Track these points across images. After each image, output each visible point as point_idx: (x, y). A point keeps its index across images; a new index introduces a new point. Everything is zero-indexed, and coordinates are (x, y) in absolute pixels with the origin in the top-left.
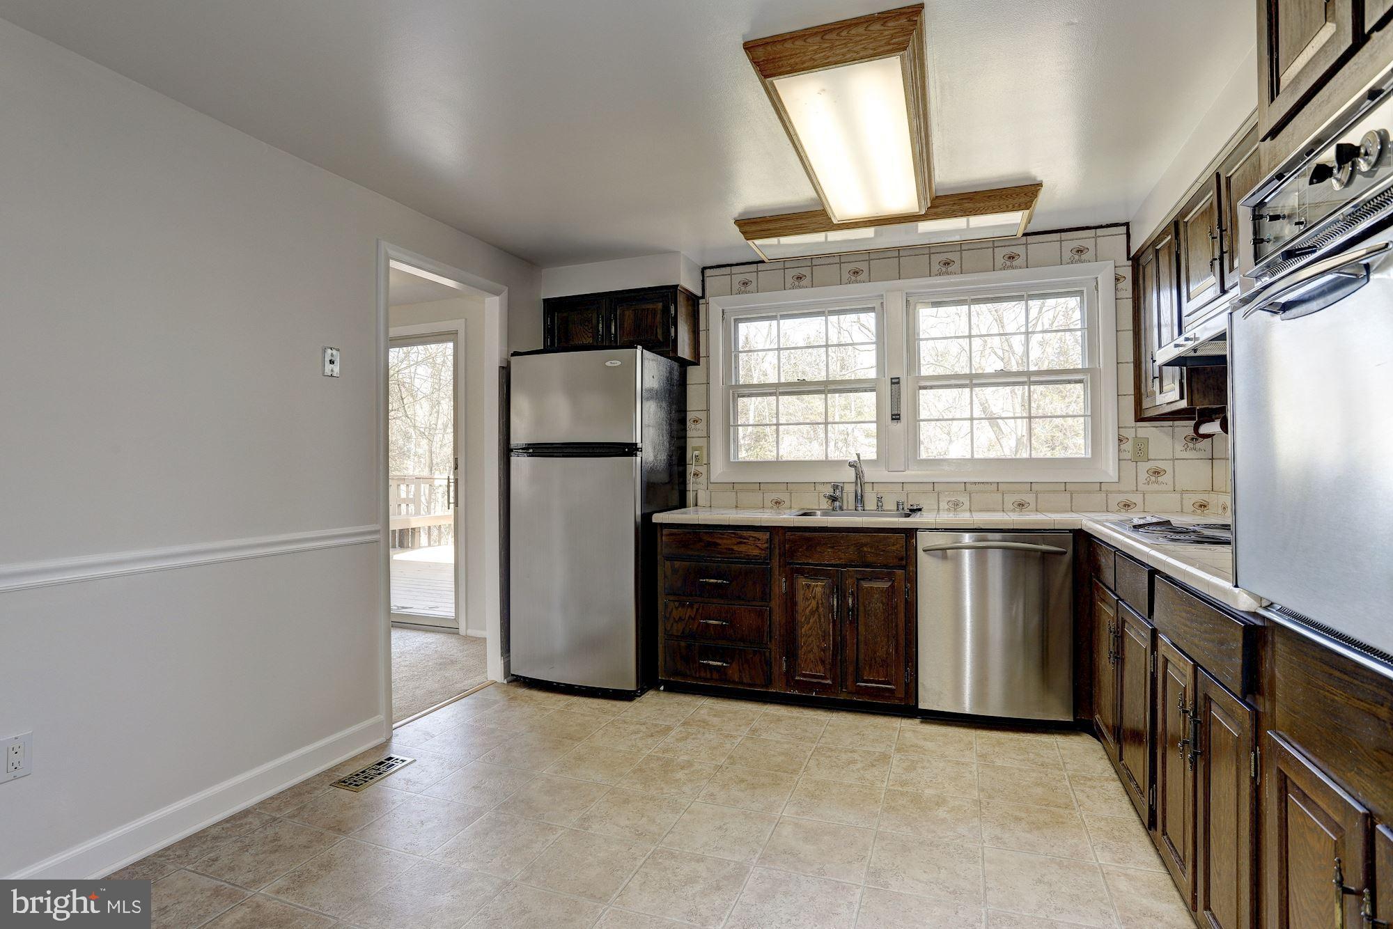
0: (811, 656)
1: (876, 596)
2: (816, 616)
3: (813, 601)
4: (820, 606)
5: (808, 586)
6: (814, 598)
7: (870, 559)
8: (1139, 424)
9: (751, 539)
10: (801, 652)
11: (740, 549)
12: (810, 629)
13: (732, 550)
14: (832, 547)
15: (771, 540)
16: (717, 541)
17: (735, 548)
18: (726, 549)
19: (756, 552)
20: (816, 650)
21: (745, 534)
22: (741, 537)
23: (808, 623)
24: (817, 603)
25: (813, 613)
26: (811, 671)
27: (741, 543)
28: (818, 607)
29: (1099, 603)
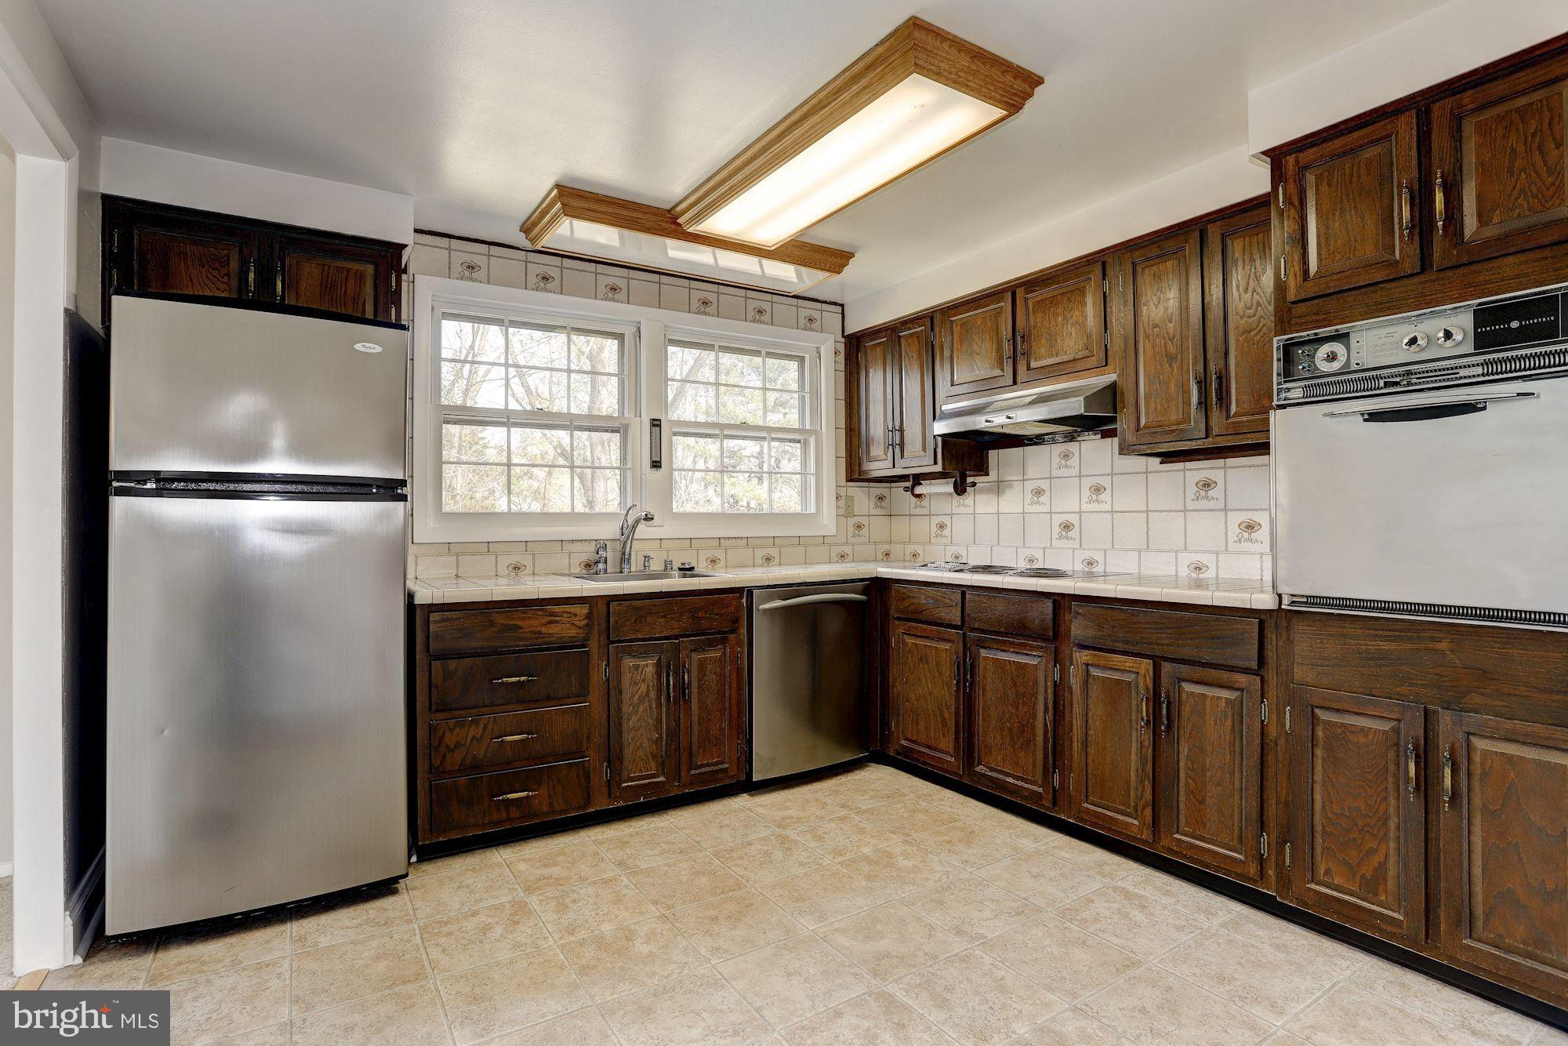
0: (641, 753)
1: (710, 667)
2: (646, 703)
3: (643, 685)
4: (651, 689)
5: (637, 667)
6: (644, 681)
7: (705, 624)
8: (850, 484)
9: (565, 615)
10: (628, 753)
11: (551, 631)
12: (639, 720)
13: (540, 633)
14: (664, 617)
15: (589, 616)
16: (517, 623)
17: (544, 630)
18: (530, 632)
19: (573, 632)
20: (646, 744)
21: (557, 609)
22: (553, 614)
23: (637, 712)
24: (648, 686)
25: (641, 700)
26: (641, 771)
27: (551, 622)
28: (648, 691)
29: (910, 640)
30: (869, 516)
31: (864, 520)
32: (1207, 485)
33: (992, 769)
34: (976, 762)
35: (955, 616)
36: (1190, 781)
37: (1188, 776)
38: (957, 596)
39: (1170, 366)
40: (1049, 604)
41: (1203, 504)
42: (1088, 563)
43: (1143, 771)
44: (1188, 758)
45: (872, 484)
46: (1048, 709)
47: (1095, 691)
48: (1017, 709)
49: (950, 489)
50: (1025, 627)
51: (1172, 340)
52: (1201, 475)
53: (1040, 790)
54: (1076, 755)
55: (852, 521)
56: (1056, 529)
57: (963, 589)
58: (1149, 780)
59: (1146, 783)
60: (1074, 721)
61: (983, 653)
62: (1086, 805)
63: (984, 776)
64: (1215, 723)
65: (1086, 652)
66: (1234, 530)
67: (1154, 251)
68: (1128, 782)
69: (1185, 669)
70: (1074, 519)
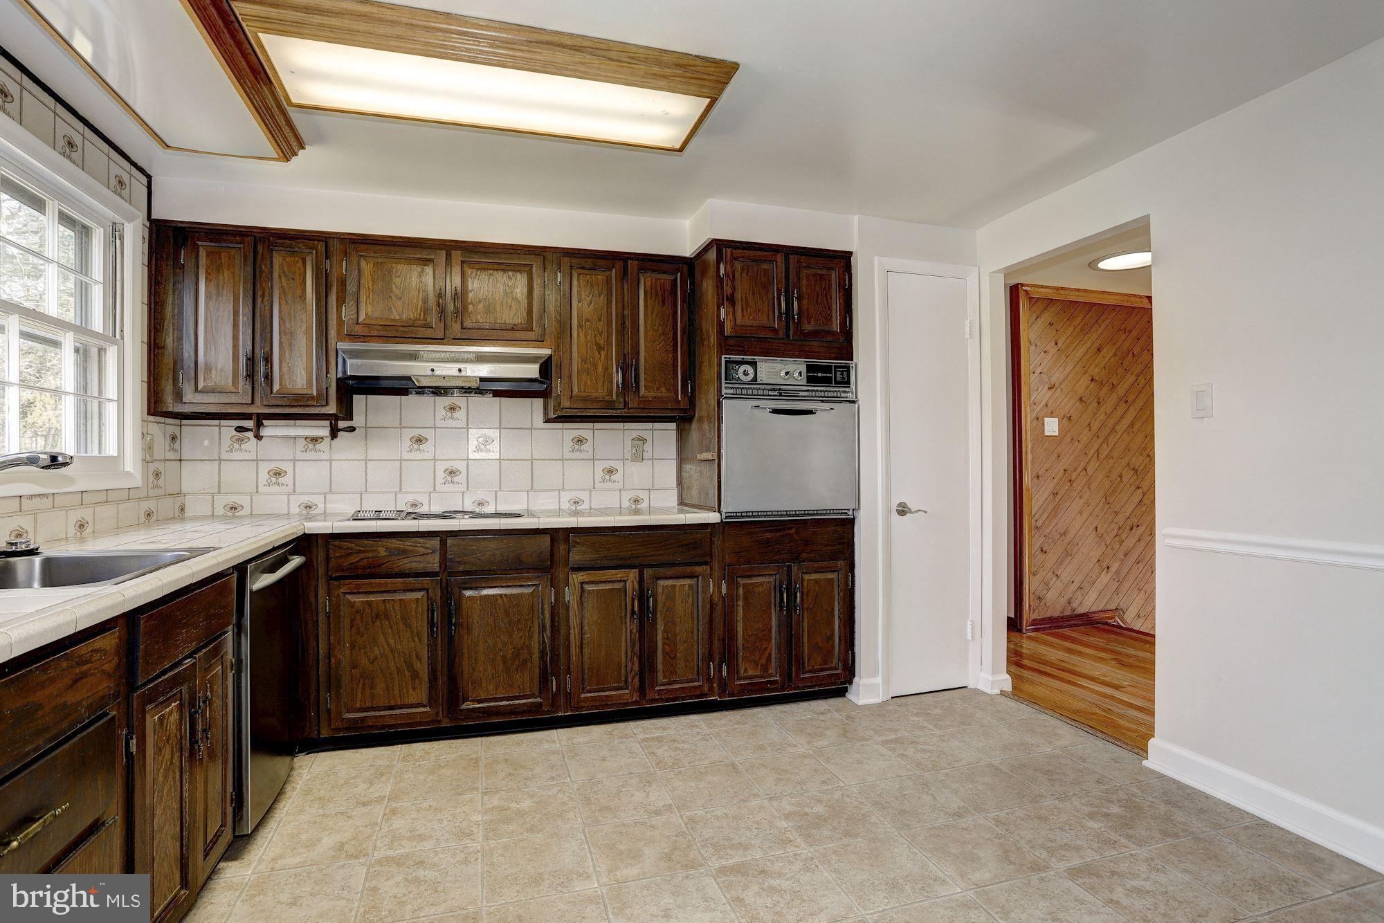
6: (168, 740)
8: (151, 418)
12: (164, 810)
21: (84, 649)
22: (80, 660)
23: (162, 798)
26: (165, 897)
30: (165, 460)
31: (160, 467)
32: (580, 441)
33: (480, 702)
34: (461, 701)
35: (434, 563)
36: (666, 646)
37: (664, 644)
38: (436, 542)
39: (599, 353)
40: (547, 538)
42: (481, 504)
43: (632, 651)
44: (664, 631)
45: (169, 420)
46: (546, 627)
47: (590, 604)
48: (511, 636)
49: (325, 432)
50: (521, 561)
51: (601, 334)
52: (576, 434)
53: (538, 700)
54: (574, 658)
56: (441, 474)
57: (443, 536)
58: (637, 656)
59: (635, 659)
60: (572, 631)
61: (468, 593)
62: (583, 695)
63: (473, 710)
64: (682, 602)
65: (581, 573)
67: (589, 263)
68: (619, 664)
69: (663, 571)
70: (460, 466)
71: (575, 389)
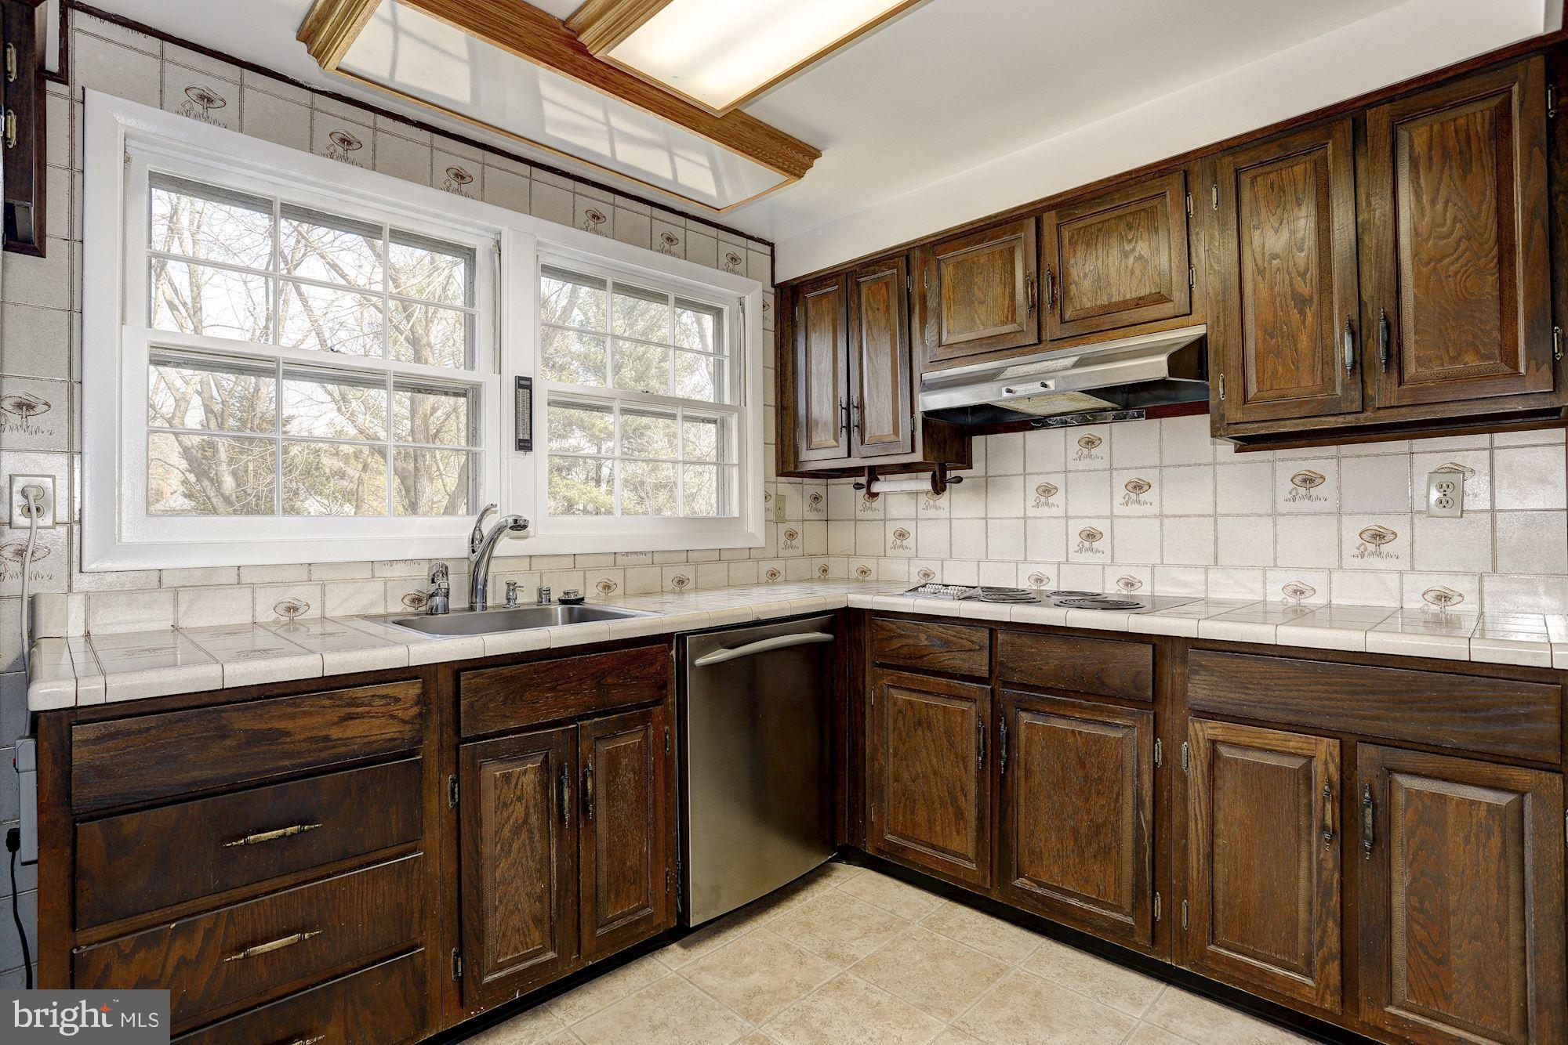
0: (515, 921)
1: (624, 761)
2: (524, 836)
3: (518, 805)
4: (532, 811)
5: (507, 777)
6: (519, 799)
7: (616, 695)
8: (781, 479)
9: (377, 702)
10: (493, 924)
11: (349, 733)
12: (513, 865)
13: (327, 738)
14: (553, 689)
15: (423, 699)
16: (277, 726)
17: (335, 733)
18: (306, 739)
19: (392, 730)
20: (524, 906)
21: (360, 692)
22: (353, 702)
23: (509, 853)
24: (527, 807)
25: (516, 832)
26: (516, 949)
27: (350, 717)
28: (527, 814)
29: (900, 696)
30: (803, 521)
31: (796, 527)
32: (1309, 480)
33: (1040, 884)
34: (1014, 873)
35: (980, 664)
36: (1417, 927)
37: (1410, 919)
38: (983, 636)
39: (1302, 312)
40: (1148, 651)
41: (1302, 505)
42: (1127, 584)
43: (1323, 905)
44: (1411, 892)
45: (806, 480)
46: (1144, 804)
47: (1229, 782)
48: (1087, 800)
49: (927, 485)
50: (1103, 683)
51: (1303, 275)
52: (1300, 468)
53: (1130, 920)
54: (1195, 874)
55: (784, 528)
56: (1075, 540)
57: (993, 627)
58: (1335, 920)
59: (1330, 924)
60: (1192, 825)
61: (1025, 717)
62: (1212, 948)
63: (1030, 894)
64: (1467, 841)
65: (1212, 723)
66: (1352, 541)
67: (1274, 151)
68: (1294, 920)
69: (1408, 758)
70: (1101, 526)
71: (1253, 389)
